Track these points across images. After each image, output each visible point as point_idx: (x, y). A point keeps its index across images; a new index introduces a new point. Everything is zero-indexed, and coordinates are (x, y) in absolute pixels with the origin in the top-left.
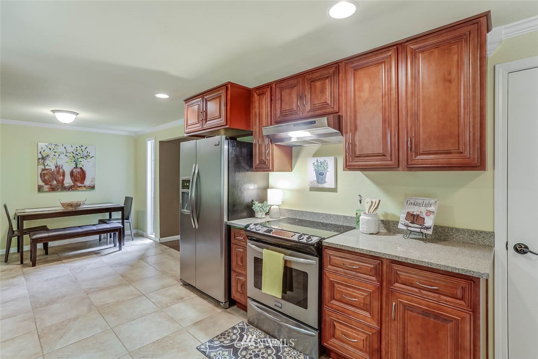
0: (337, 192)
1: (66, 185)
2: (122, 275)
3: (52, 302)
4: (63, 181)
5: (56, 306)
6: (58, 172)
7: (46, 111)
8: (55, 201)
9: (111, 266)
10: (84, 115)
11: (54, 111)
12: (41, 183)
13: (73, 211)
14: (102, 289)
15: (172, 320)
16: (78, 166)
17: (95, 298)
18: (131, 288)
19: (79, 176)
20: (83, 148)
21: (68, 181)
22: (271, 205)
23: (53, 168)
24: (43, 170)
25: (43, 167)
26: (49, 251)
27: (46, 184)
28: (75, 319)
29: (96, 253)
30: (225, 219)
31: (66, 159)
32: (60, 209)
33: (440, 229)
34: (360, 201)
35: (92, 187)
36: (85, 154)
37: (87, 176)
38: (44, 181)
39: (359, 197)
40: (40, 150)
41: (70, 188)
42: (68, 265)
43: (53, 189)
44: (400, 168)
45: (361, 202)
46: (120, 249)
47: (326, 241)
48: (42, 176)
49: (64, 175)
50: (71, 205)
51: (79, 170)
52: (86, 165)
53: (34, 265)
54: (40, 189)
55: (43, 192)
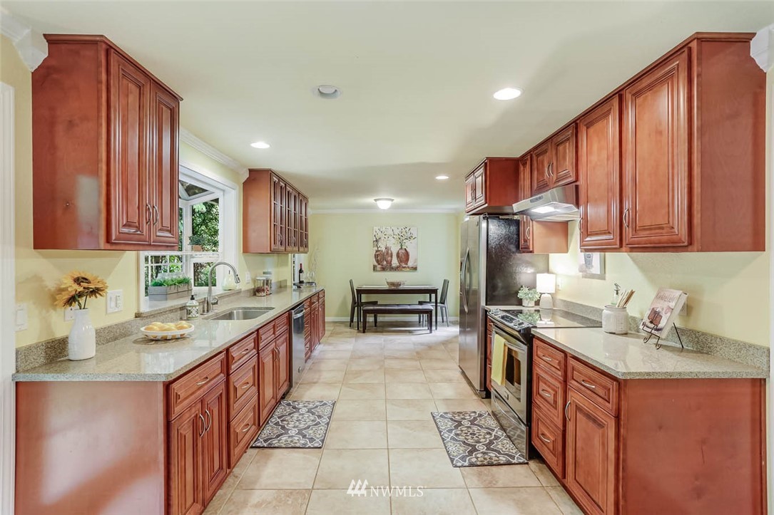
0: (604, 279)
1: (393, 265)
2: (418, 353)
3: (362, 357)
4: (391, 261)
5: (362, 361)
6: (387, 253)
7: (370, 200)
8: (382, 280)
9: (414, 344)
10: (398, 200)
11: (376, 200)
12: (376, 264)
13: (395, 290)
14: (396, 358)
15: (430, 391)
16: (403, 247)
17: (388, 363)
18: (418, 363)
19: (403, 257)
20: (407, 230)
21: (395, 262)
22: (541, 294)
23: (383, 249)
24: (377, 251)
25: (376, 249)
26: (377, 324)
27: (379, 264)
28: (369, 371)
29: (410, 332)
30: (483, 303)
31: (393, 241)
32: (386, 287)
33: (701, 337)
34: (617, 291)
35: (415, 269)
36: (409, 235)
37: (410, 256)
38: (377, 261)
39: (615, 286)
40: (375, 233)
41: (397, 269)
42: (384, 336)
43: (383, 269)
44: (624, 249)
45: (617, 294)
46: (431, 332)
47: (538, 330)
48: (376, 256)
49: (392, 256)
50: (393, 284)
51: (404, 251)
52: (410, 246)
53: (364, 332)
54: (375, 267)
55: (377, 271)
